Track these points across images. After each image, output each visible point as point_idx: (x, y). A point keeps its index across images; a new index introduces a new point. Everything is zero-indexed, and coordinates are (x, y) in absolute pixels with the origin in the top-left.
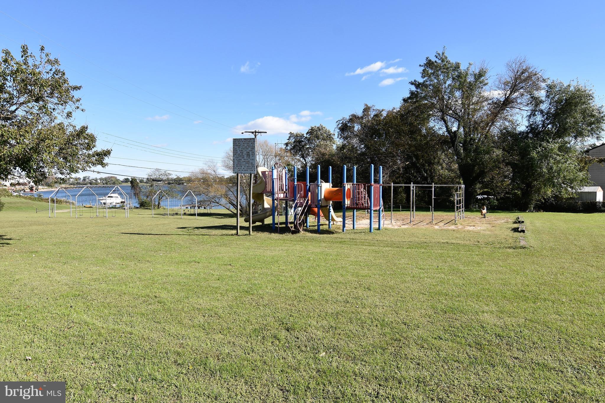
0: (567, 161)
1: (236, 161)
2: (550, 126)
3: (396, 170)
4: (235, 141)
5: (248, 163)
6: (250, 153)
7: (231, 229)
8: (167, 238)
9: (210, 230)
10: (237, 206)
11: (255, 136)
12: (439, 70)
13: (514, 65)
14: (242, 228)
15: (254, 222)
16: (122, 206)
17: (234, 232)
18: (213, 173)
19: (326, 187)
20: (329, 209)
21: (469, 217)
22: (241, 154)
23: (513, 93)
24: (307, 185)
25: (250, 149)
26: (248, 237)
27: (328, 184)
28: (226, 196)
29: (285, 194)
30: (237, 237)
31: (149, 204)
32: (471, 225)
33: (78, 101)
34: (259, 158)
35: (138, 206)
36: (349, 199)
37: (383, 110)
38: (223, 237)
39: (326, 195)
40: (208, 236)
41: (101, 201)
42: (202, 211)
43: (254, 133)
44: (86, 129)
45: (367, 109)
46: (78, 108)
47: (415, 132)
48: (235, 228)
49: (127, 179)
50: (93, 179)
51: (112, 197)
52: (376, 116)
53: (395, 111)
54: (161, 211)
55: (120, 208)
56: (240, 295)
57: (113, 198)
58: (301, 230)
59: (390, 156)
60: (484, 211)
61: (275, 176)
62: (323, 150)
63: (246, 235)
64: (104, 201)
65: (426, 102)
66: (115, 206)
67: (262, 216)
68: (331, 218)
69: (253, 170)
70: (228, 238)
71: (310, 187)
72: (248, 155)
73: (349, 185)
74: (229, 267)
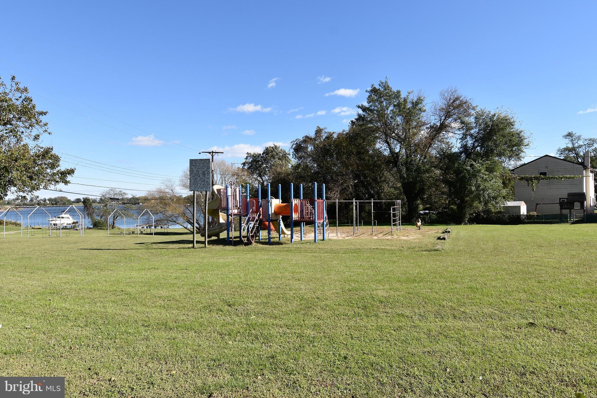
0: (493, 179)
1: (192, 180)
2: (478, 148)
3: (346, 187)
4: (192, 161)
5: (204, 181)
6: (206, 172)
7: (187, 243)
8: (127, 252)
9: (167, 245)
10: (193, 224)
11: (212, 156)
12: (383, 97)
13: (446, 94)
14: (198, 242)
15: (209, 236)
16: (74, 227)
17: (191, 245)
18: (170, 192)
19: (275, 203)
20: (279, 223)
21: (406, 229)
22: (197, 173)
23: (447, 119)
24: (259, 202)
25: (205, 169)
26: (204, 249)
27: (278, 200)
28: (184, 214)
29: (239, 210)
30: (193, 250)
31: (103, 224)
32: (405, 235)
33: (46, 125)
34: (217, 177)
35: (92, 227)
36: (296, 213)
37: (333, 133)
38: (180, 250)
39: (276, 210)
40: (166, 250)
41: (51, 222)
42: (159, 230)
43: (211, 153)
44: (51, 150)
45: (319, 131)
46: (46, 131)
47: (363, 153)
48: (192, 242)
49: (79, 199)
50: (41, 200)
51: (62, 218)
52: (327, 138)
53: (345, 133)
54: (115, 231)
55: (71, 229)
56: (194, 287)
57: (64, 219)
58: (253, 242)
59: (340, 175)
60: (419, 224)
61: (229, 193)
62: (279, 170)
63: (202, 248)
64: (54, 222)
65: (372, 125)
66: (66, 226)
67: (218, 230)
68: (281, 231)
69: (209, 188)
70: (184, 251)
71: (261, 203)
72: (204, 174)
73: (296, 200)
74: (186, 271)
